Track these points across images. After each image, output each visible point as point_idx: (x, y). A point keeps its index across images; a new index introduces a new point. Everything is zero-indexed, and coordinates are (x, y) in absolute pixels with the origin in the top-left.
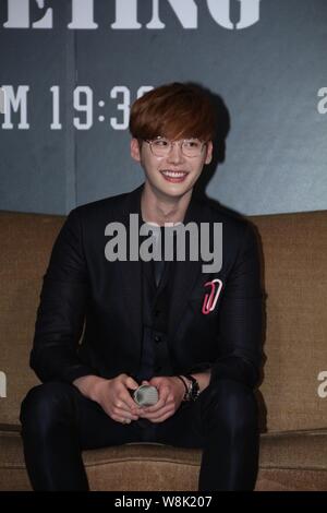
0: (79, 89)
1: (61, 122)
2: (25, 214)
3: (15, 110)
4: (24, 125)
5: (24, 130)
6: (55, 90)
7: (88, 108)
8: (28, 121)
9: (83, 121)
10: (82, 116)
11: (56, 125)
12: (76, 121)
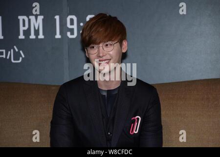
0: (70, 17)
1: (60, 34)
2: (42, 85)
3: (37, 28)
4: (41, 36)
5: (41, 39)
6: (57, 17)
7: (75, 27)
8: (43, 34)
9: (72, 33)
10: (72, 31)
11: (58, 36)
12: (69, 34)
